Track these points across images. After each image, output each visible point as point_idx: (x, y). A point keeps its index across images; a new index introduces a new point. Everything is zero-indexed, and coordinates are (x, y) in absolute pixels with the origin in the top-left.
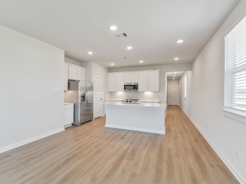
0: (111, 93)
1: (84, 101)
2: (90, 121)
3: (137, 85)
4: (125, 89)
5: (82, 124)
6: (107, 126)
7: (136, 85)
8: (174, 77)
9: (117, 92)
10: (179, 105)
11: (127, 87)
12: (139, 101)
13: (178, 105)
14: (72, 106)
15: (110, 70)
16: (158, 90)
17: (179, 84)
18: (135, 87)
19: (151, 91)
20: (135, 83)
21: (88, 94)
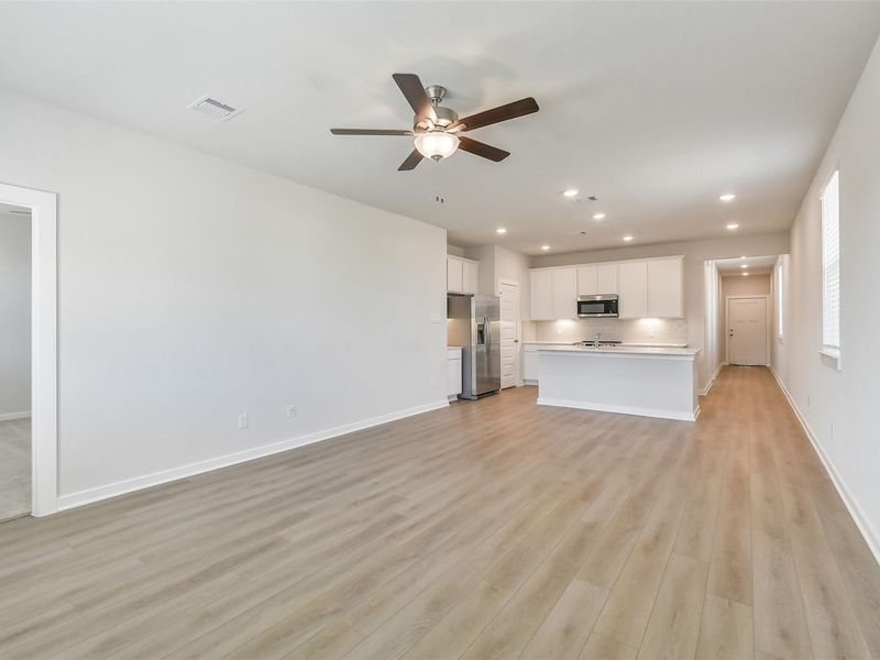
0: (537, 323)
1: (483, 342)
2: (493, 393)
3: (617, 301)
4: (579, 312)
5: (480, 396)
6: (541, 401)
7: (610, 301)
8: (744, 270)
9: (555, 320)
10: (768, 365)
11: (586, 307)
12: (624, 344)
13: (765, 366)
14: (458, 353)
15: (535, 261)
16: (679, 314)
17: (768, 292)
18: (610, 306)
19: (660, 318)
20: (610, 295)
21: (491, 326)
